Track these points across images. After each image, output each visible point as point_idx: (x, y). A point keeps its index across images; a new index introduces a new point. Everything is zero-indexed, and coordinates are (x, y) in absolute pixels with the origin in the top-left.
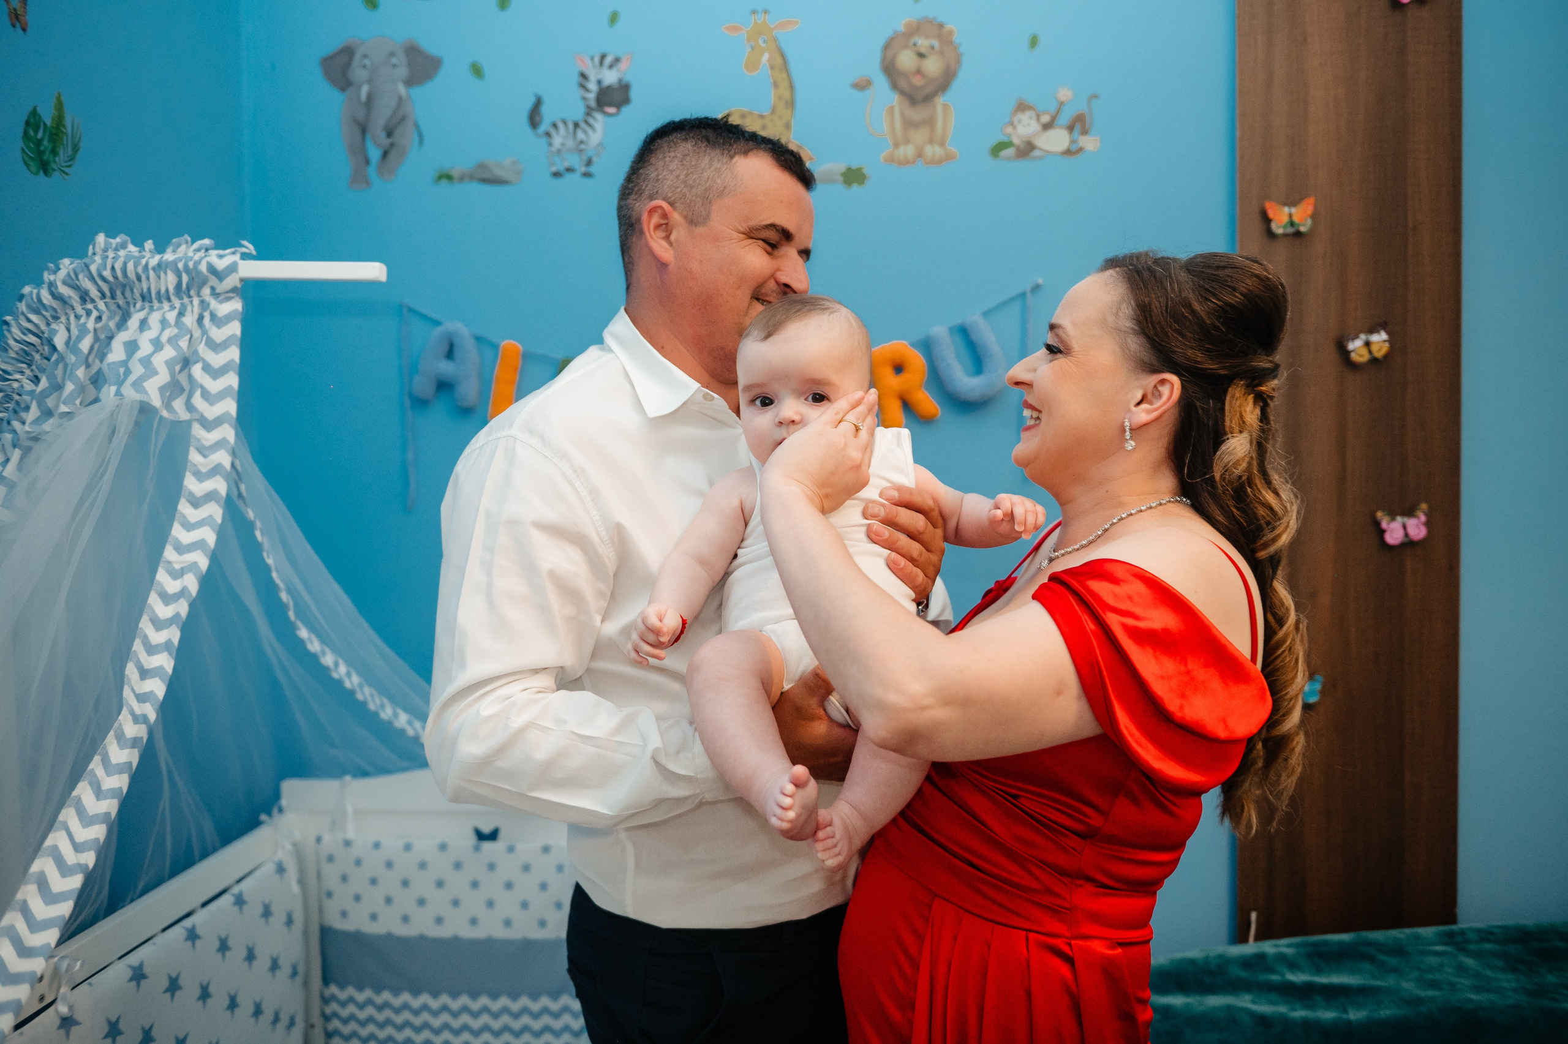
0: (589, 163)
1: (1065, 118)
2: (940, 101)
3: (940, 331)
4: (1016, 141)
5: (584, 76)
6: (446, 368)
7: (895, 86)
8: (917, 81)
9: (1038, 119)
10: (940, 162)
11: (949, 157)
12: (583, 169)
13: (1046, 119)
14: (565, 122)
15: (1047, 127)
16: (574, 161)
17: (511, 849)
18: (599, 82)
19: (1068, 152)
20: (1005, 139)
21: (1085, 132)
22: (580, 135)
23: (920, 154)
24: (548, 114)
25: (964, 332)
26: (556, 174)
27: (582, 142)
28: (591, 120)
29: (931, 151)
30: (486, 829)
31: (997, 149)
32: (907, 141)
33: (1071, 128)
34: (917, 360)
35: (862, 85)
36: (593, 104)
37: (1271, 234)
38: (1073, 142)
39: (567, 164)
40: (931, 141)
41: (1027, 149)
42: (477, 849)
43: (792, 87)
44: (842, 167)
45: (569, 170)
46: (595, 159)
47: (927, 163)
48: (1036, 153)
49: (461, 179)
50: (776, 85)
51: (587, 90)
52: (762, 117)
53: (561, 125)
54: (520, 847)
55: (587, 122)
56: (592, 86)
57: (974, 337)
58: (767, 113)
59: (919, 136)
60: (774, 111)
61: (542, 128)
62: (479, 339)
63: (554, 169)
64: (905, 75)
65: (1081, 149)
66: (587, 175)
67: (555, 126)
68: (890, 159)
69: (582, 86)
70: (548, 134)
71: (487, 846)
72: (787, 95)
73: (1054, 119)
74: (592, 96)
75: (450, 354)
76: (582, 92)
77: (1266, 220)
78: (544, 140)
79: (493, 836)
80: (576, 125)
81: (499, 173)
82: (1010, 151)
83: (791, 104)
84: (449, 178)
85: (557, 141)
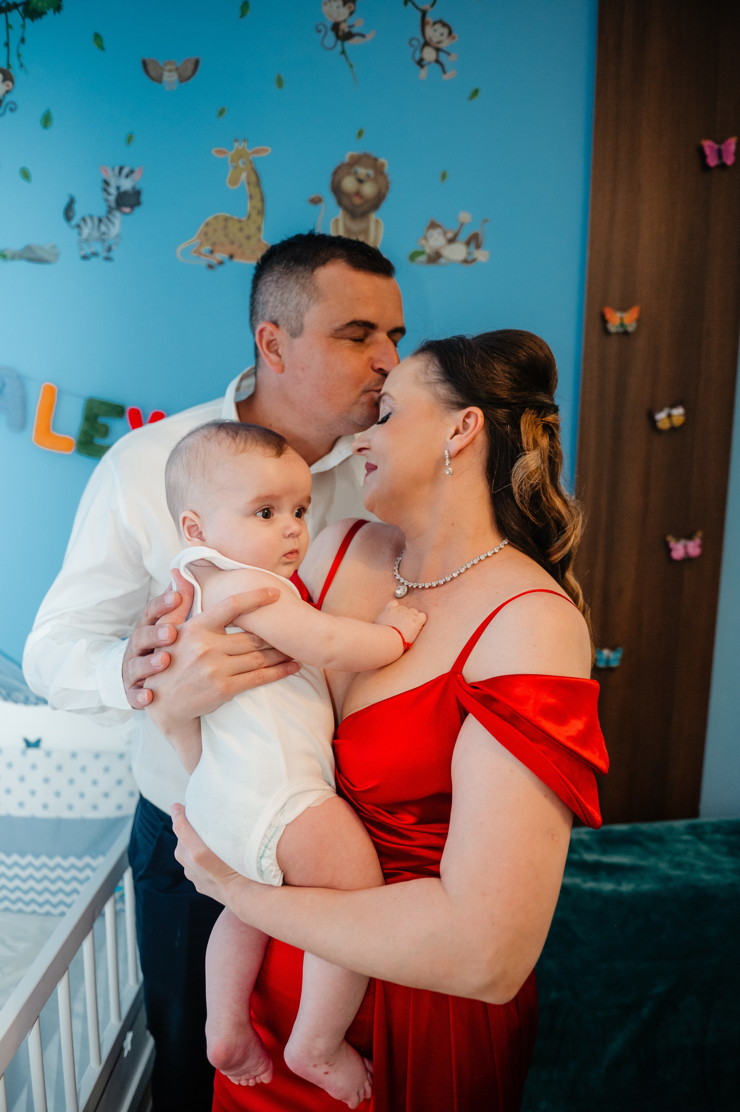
0: (109, 249)
1: (464, 236)
2: (374, 216)
4: (428, 250)
5: (106, 183)
7: (340, 203)
8: (357, 201)
9: (445, 235)
12: (105, 254)
13: (450, 235)
14: (91, 217)
15: (451, 241)
16: (98, 247)
17: (49, 755)
18: (118, 188)
19: (465, 261)
21: (478, 247)
22: (103, 228)
24: (80, 210)
26: (85, 257)
27: (104, 234)
28: (111, 217)
30: (32, 739)
31: (413, 256)
33: (468, 243)
35: (316, 201)
36: (113, 204)
37: (606, 332)
38: (469, 254)
39: (93, 250)
41: (435, 257)
42: (24, 753)
43: (263, 200)
45: (95, 254)
46: (114, 247)
48: (442, 260)
49: (13, 258)
50: (251, 197)
51: (109, 194)
52: (240, 221)
53: (88, 220)
54: (55, 753)
55: (108, 218)
56: (113, 191)
58: (244, 218)
60: (249, 217)
61: (75, 221)
63: (83, 253)
64: (348, 195)
65: (474, 260)
66: (108, 259)
67: (84, 220)
69: (105, 190)
70: (78, 226)
71: (32, 752)
72: (259, 205)
73: (456, 235)
74: (112, 198)
76: (104, 195)
77: (604, 321)
78: (75, 231)
79: (37, 744)
80: (100, 220)
81: (42, 254)
82: (423, 258)
83: (261, 212)
84: (4, 256)
85: (86, 231)
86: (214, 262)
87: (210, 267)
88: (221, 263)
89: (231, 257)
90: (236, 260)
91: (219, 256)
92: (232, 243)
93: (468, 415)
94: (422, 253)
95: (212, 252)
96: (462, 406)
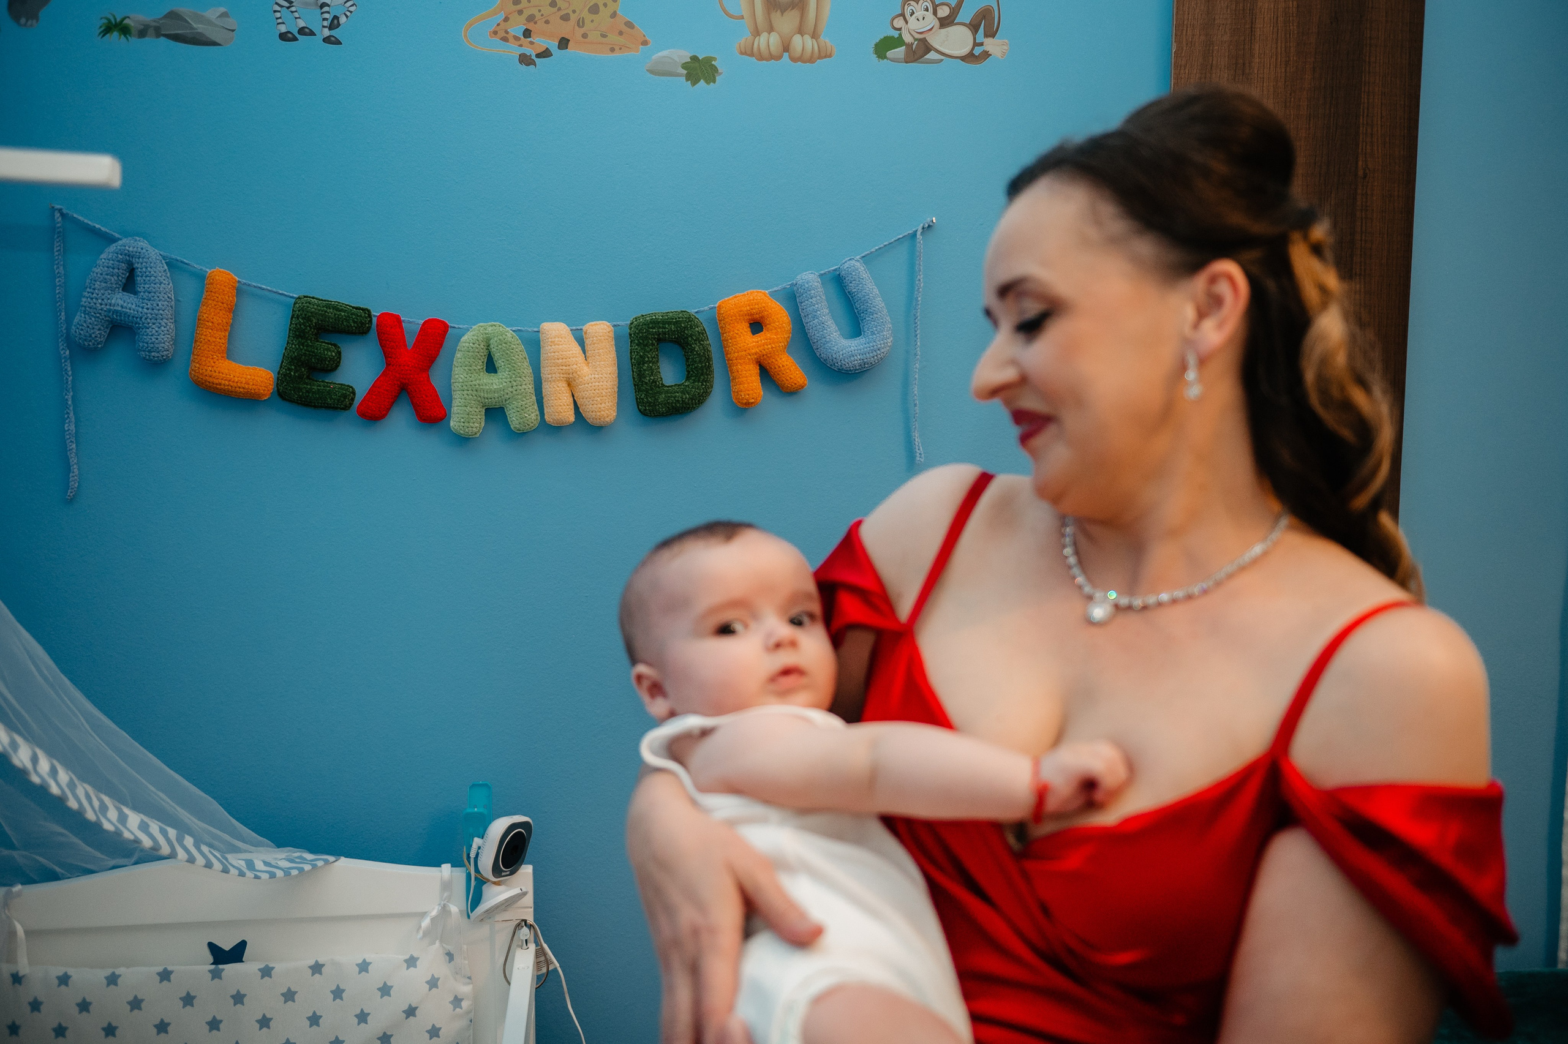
0: (334, 24)
1: (966, 14)
3: (809, 278)
4: (908, 39)
6: (123, 302)
9: (935, 13)
10: (811, 60)
11: (824, 54)
12: (326, 32)
13: (944, 12)
15: (945, 23)
16: (312, 19)
17: (266, 972)
19: (970, 57)
20: (896, 34)
21: (991, 33)
23: (786, 48)
25: (839, 282)
26: (284, 37)
29: (797, 41)
30: (227, 944)
31: (883, 48)
32: (771, 29)
33: (974, 27)
34: (780, 316)
38: (976, 44)
39: (301, 24)
40: (801, 31)
41: (920, 50)
42: (216, 975)
44: (683, 55)
45: (302, 31)
46: (343, 19)
47: (794, 59)
48: (932, 55)
49: (142, 33)
54: (279, 967)
57: (852, 287)
59: (786, 22)
62: (172, 265)
63: (283, 29)
65: (986, 55)
66: (327, 40)
68: (748, 52)
71: (229, 969)
73: (955, 11)
75: (129, 284)
79: (237, 954)
81: (200, 27)
82: (900, 51)
84: (125, 30)
86: (531, 52)
87: (525, 60)
88: (545, 54)
89: (564, 43)
90: (571, 50)
91: (541, 42)
92: (565, 18)
93: (1213, 280)
94: (898, 42)
95: (527, 33)
96: (1193, 267)
